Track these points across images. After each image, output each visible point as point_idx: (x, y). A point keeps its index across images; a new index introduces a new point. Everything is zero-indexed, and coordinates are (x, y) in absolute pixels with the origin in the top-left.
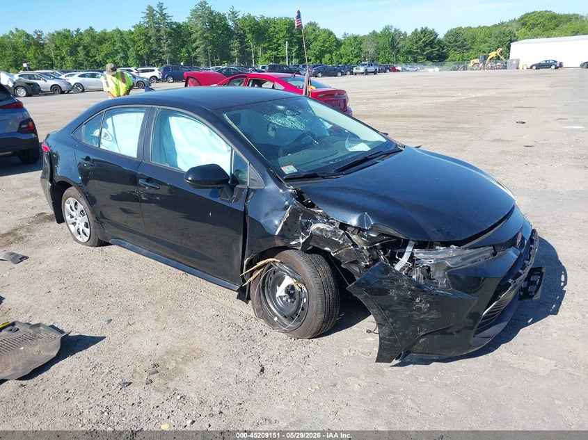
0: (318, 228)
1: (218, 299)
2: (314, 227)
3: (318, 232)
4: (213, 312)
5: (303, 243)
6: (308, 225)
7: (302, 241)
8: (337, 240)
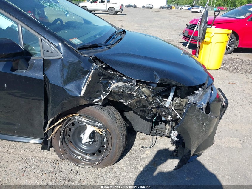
0: (117, 87)
1: (18, 152)
2: (113, 86)
3: (117, 90)
4: (20, 165)
5: (104, 99)
6: (107, 85)
7: (103, 98)
8: (132, 93)
